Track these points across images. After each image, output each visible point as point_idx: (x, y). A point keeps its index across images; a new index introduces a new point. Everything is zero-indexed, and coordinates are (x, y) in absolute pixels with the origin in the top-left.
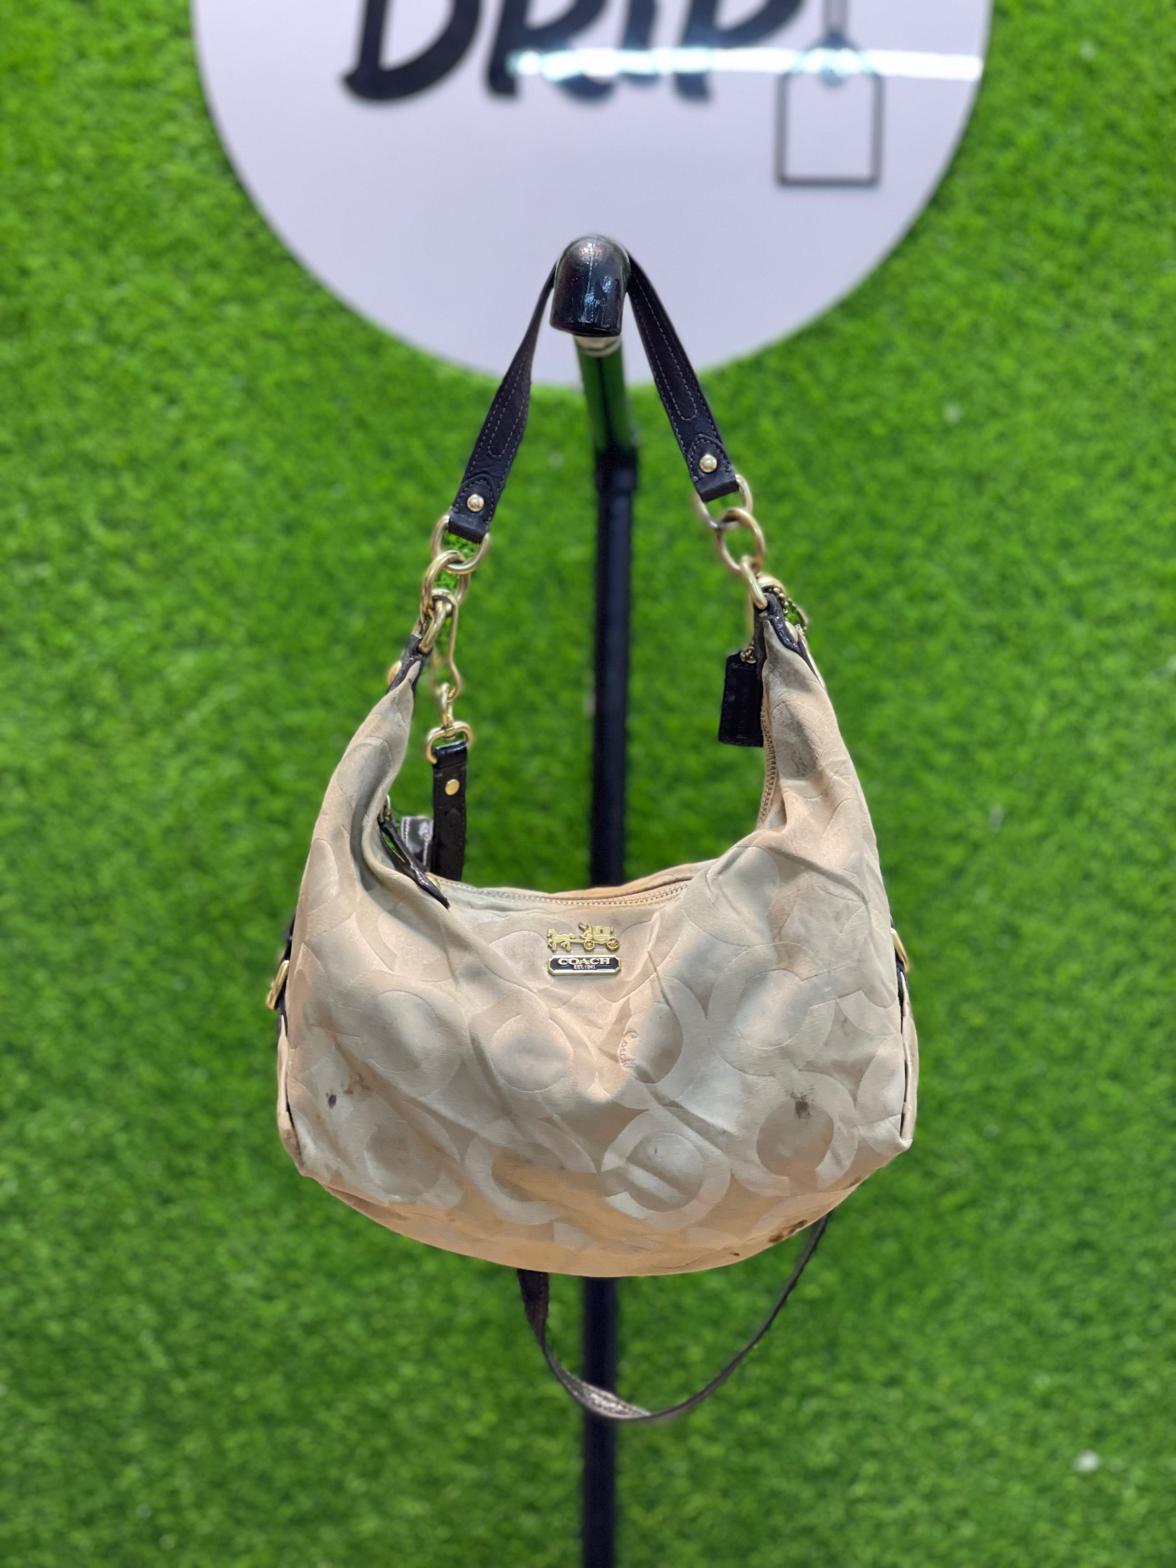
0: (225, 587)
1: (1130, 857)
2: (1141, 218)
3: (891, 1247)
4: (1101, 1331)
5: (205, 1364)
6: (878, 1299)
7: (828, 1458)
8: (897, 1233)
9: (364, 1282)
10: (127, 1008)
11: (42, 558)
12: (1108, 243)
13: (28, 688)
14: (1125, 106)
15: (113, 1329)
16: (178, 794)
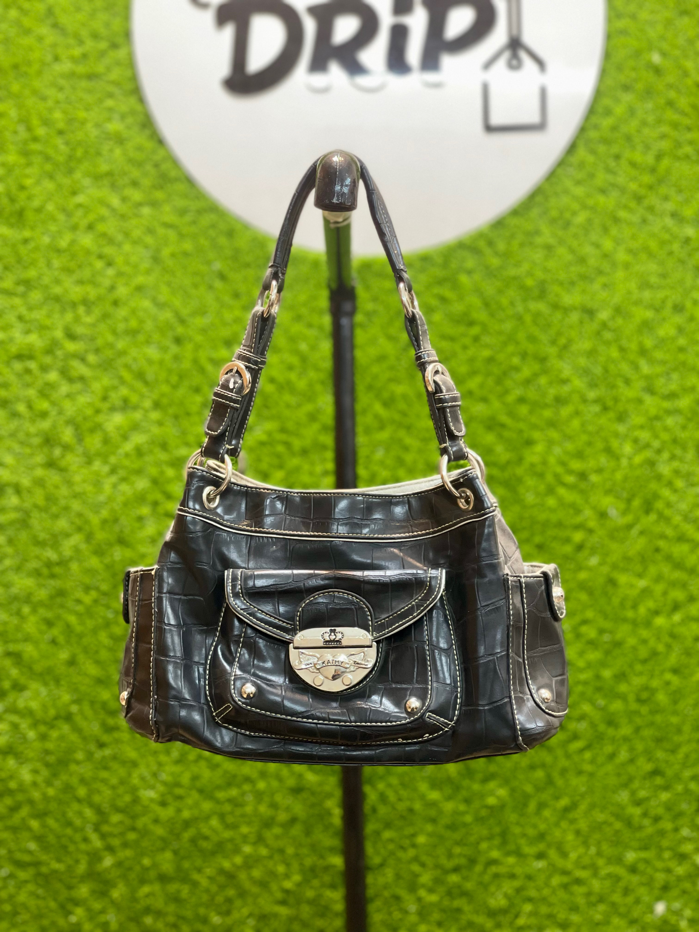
0: (140, 376)
1: (681, 538)
2: (687, 157)
3: (540, 774)
4: (668, 825)
5: (125, 845)
6: (532, 806)
7: (502, 902)
8: (543, 766)
9: (221, 795)
10: (79, 629)
11: (31, 357)
12: (668, 171)
13: (21, 436)
14: (679, 91)
15: (69, 824)
16: (110, 499)
